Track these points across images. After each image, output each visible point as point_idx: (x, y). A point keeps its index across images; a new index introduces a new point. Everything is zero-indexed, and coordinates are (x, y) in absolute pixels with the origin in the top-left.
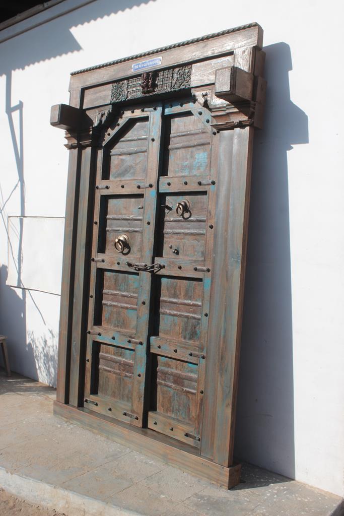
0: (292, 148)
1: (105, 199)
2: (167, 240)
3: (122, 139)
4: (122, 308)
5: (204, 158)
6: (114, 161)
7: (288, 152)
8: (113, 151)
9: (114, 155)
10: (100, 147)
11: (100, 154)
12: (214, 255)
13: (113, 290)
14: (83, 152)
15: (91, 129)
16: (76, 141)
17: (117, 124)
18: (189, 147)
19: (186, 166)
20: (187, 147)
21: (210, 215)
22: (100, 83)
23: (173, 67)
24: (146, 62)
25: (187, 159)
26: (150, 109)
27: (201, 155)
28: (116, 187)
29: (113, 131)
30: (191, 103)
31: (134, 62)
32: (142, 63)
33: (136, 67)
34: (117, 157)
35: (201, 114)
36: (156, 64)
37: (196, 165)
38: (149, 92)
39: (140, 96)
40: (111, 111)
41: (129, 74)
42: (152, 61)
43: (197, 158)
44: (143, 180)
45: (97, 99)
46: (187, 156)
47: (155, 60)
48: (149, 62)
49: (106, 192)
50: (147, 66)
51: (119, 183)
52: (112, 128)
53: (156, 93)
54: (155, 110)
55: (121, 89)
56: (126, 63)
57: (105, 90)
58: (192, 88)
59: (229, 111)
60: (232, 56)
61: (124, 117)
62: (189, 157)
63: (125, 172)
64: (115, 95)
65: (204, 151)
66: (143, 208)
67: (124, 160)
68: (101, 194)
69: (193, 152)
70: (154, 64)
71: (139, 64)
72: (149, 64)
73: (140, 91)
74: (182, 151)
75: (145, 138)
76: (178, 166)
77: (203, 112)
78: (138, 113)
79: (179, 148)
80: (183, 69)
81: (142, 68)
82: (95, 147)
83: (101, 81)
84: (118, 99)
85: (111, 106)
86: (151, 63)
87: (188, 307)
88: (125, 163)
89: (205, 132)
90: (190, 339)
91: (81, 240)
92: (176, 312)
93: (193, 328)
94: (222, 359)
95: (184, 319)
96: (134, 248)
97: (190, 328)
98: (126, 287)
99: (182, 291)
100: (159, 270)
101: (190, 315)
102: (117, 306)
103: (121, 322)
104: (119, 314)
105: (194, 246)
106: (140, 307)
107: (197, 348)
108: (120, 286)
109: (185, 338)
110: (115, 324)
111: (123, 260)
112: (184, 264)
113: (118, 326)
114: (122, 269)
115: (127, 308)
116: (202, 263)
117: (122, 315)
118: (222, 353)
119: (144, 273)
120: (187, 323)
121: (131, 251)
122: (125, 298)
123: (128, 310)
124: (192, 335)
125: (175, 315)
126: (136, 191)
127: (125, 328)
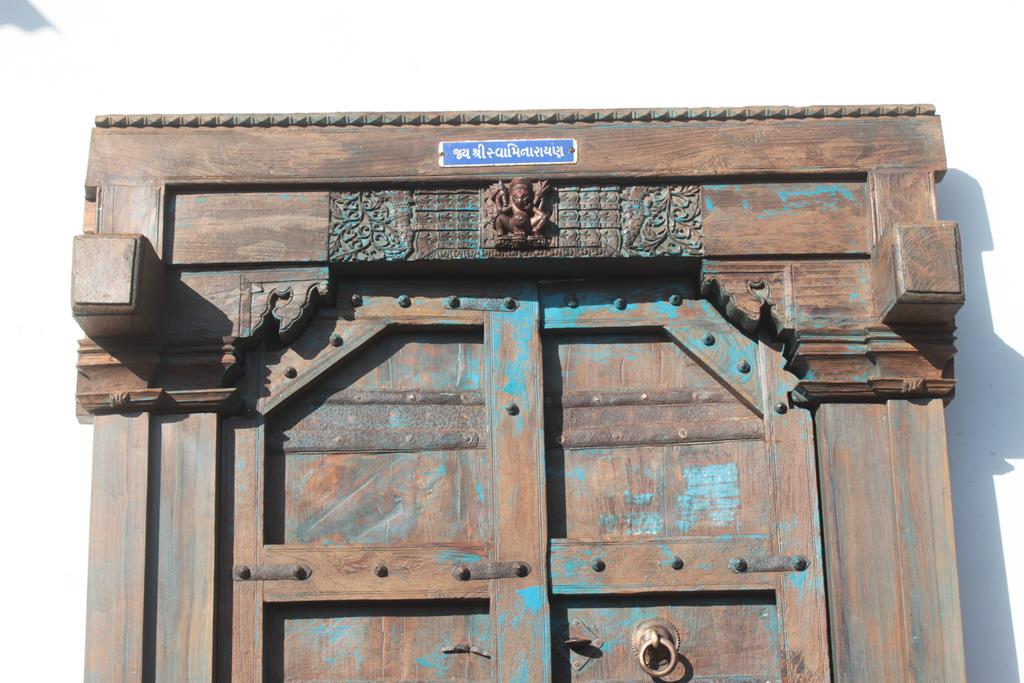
0: (1011, 468)
1: (276, 614)
3: (335, 397)
5: (724, 482)
6: (299, 475)
7: (996, 478)
8: (295, 436)
9: (294, 451)
10: (249, 417)
11: (249, 442)
14: (167, 429)
15: (227, 347)
16: (145, 383)
17: (333, 337)
18: (655, 442)
19: (647, 505)
20: (644, 443)
21: (801, 669)
22: (273, 180)
23: (622, 183)
24: (504, 146)
25: (647, 485)
26: (484, 303)
27: (707, 471)
28: (348, 573)
29: (309, 362)
30: (661, 304)
31: (445, 135)
32: (487, 146)
33: (459, 154)
34: (313, 458)
35: (710, 342)
36: (554, 158)
37: (690, 502)
38: (525, 246)
39: (479, 254)
40: (323, 287)
41: (423, 171)
42: (534, 145)
43: (691, 482)
44: (470, 549)
45: (256, 235)
46: (648, 473)
47: (548, 144)
48: (521, 146)
49: (292, 592)
50: (514, 158)
51: (364, 559)
52: (308, 353)
53: (556, 254)
54: (512, 306)
55: (379, 217)
56: (405, 131)
57: (292, 210)
58: (709, 258)
59: (881, 346)
60: (856, 186)
61: (364, 318)
62: (655, 477)
63: (362, 516)
64: (347, 237)
65: (725, 459)
66: (467, 650)
67: (354, 472)
68: (268, 600)
69: (669, 460)
70: (547, 158)
71: (471, 147)
72: (518, 153)
73: (476, 237)
74: (621, 454)
75: (456, 401)
76: (611, 503)
77: (719, 338)
78: (429, 309)
79: (610, 444)
80: (665, 193)
81: (487, 160)
82: (232, 415)
83: (277, 174)
84: (363, 249)
85: (326, 270)
86: (527, 152)
88: (356, 483)
89: (715, 400)
126: (447, 587)
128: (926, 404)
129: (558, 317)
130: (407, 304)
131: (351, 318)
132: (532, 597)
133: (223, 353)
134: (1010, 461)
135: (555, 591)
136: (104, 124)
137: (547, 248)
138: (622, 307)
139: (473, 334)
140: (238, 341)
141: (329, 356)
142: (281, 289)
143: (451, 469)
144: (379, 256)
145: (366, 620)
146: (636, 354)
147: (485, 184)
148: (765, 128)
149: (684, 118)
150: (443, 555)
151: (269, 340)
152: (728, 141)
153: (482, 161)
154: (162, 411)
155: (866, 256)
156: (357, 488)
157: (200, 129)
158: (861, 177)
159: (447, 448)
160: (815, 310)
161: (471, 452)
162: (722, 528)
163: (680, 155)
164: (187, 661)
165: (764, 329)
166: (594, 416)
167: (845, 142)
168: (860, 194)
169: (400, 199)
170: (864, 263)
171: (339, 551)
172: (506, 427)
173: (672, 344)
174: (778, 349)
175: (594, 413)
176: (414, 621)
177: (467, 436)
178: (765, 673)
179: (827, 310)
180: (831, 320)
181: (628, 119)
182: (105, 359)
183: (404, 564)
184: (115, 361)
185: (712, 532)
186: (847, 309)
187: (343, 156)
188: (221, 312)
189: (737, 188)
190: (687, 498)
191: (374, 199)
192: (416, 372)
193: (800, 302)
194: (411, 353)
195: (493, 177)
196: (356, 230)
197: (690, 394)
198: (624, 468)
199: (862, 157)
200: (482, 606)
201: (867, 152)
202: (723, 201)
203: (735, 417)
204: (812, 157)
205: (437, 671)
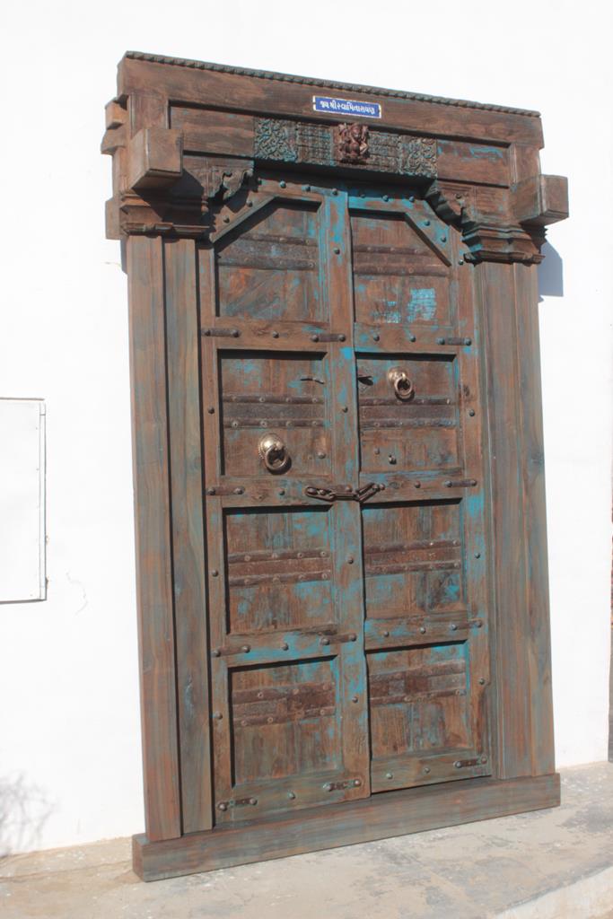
1: (223, 356)
2: (366, 438)
3: (243, 235)
4: (283, 581)
5: (429, 298)
6: (225, 278)
8: (223, 256)
9: (223, 264)
10: (207, 244)
11: (206, 258)
12: (495, 458)
13: (254, 549)
14: (168, 246)
15: (203, 202)
16: (161, 219)
17: (248, 202)
18: (397, 274)
19: (393, 307)
20: (392, 274)
21: (468, 394)
22: (227, 106)
23: (401, 132)
24: (345, 103)
25: (393, 297)
26: (323, 190)
27: (422, 291)
28: (259, 335)
29: (236, 215)
30: (404, 201)
31: (317, 93)
32: (337, 102)
33: (324, 104)
34: (234, 269)
35: (428, 224)
36: (370, 114)
37: (414, 308)
38: (355, 162)
39: (332, 163)
40: (250, 172)
41: (305, 113)
42: (360, 105)
43: (414, 297)
44: (318, 325)
45: (216, 137)
46: (393, 290)
47: (367, 105)
48: (354, 104)
49: (232, 345)
50: (351, 111)
51: (267, 328)
52: (235, 209)
53: (370, 168)
54: (336, 194)
55: (280, 135)
56: (294, 87)
57: (233, 124)
58: (439, 179)
59: (517, 235)
60: (503, 150)
61: (262, 192)
62: (397, 293)
63: (259, 304)
64: (264, 145)
65: (428, 286)
66: (311, 380)
67: (254, 278)
68: (220, 348)
69: (403, 285)
70: (366, 113)
71: (329, 101)
72: (353, 108)
73: (329, 153)
74: (382, 279)
75: (303, 243)
76: (377, 305)
77: (432, 222)
78: (297, 190)
79: (376, 273)
80: (419, 141)
81: (337, 110)
82: (202, 242)
83: (228, 102)
84: (272, 153)
85: (252, 162)
86: (357, 108)
87: (424, 552)
88: (255, 284)
89: (425, 254)
90: (432, 605)
91: (185, 450)
92: (402, 565)
93: (437, 584)
94: (531, 613)
95: (417, 573)
96: (298, 459)
97: (431, 586)
98: (287, 539)
99: (409, 527)
100: (372, 495)
101: (431, 564)
102: (270, 579)
103: (282, 611)
104: (274, 598)
105: (425, 447)
106: (343, 568)
107: (464, 614)
108: (272, 539)
109: (422, 606)
110: (267, 621)
111: (294, 484)
112: (427, 479)
113: (274, 623)
114: (293, 502)
115: (296, 580)
116: (458, 472)
117: (284, 597)
118: (530, 604)
119: (344, 503)
120: (424, 579)
121: (293, 466)
122: (290, 561)
123: (298, 584)
124: (436, 597)
125: (400, 571)
126: (308, 346)
127: (295, 622)
128: (530, 266)
129: (356, 202)
130: (284, 186)
131: (256, 191)
132: (347, 353)
133: (201, 205)
134: (543, 297)
135: (357, 350)
136: (129, 56)
137: (364, 164)
138: (387, 200)
139: (314, 207)
140: (209, 199)
141: (245, 212)
142: (228, 170)
143: (302, 280)
144: (281, 158)
145: (263, 360)
146: (388, 225)
147: (336, 124)
148: (467, 112)
149: (430, 101)
150: (306, 329)
151: (218, 202)
152: (450, 116)
153: (335, 110)
154: (170, 236)
155: (507, 187)
156: (255, 288)
158: (506, 145)
159: (300, 269)
160: (484, 213)
161: (312, 273)
162: (428, 322)
163: (428, 121)
164: (185, 380)
165: (457, 221)
166: (369, 258)
167: (502, 126)
168: (506, 155)
169: (291, 126)
170: (506, 190)
171: (255, 322)
172: (334, 260)
173: (405, 223)
174: (460, 231)
175: (368, 256)
176: (286, 362)
177: (311, 262)
178: (446, 396)
179: (490, 213)
180: (492, 219)
181: (405, 97)
182: (141, 202)
183: (287, 331)
184: (147, 204)
185: (423, 323)
186: (499, 214)
187: (264, 96)
188: (196, 181)
189: (452, 143)
190: (412, 305)
191: (277, 125)
192: (284, 225)
193: (479, 208)
194: (281, 212)
195: (340, 120)
196: (269, 141)
197: (413, 250)
198: (383, 287)
199: (510, 135)
200: (320, 356)
201: (511, 133)
202: (447, 149)
203: (436, 264)
204: (488, 132)
205: (297, 389)
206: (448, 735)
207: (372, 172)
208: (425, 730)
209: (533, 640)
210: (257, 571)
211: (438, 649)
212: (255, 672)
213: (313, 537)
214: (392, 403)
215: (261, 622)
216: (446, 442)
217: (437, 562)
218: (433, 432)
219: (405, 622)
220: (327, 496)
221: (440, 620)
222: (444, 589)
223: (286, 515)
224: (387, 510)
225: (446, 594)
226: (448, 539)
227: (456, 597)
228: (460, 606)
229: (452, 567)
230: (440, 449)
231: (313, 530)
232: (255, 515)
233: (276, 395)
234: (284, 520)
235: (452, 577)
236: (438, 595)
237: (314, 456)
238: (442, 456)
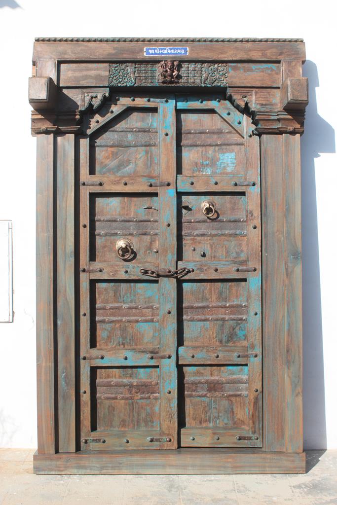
0: (319, 156)
1: (93, 196)
3: (111, 129)
4: (129, 321)
5: (231, 158)
6: (100, 154)
7: (316, 160)
8: (99, 141)
9: (98, 146)
10: (84, 136)
11: (84, 143)
12: (266, 254)
13: (112, 303)
14: (59, 139)
15: (78, 113)
16: (52, 125)
17: (110, 110)
18: (210, 145)
19: (207, 165)
20: (207, 145)
21: (252, 215)
22: (91, 60)
23: (203, 62)
24: (165, 49)
25: (207, 158)
26: (158, 100)
27: (226, 155)
28: (115, 184)
29: (103, 118)
30: (214, 102)
31: (146, 45)
32: (160, 49)
33: (151, 51)
34: (105, 148)
35: (229, 114)
36: (181, 53)
37: (221, 164)
38: (171, 82)
39: (157, 85)
40: (107, 94)
41: (139, 57)
42: (175, 49)
43: (221, 158)
44: (152, 177)
45: (86, 77)
46: (208, 155)
47: (179, 49)
48: (171, 49)
49: (98, 189)
50: (168, 53)
51: (120, 180)
52: (103, 116)
53: (181, 85)
54: (167, 101)
55: (125, 72)
56: (134, 44)
57: (97, 69)
58: (230, 87)
59: (282, 117)
60: (277, 65)
61: (120, 104)
62: (210, 156)
63: (120, 166)
64: (115, 78)
65: (231, 151)
66: (151, 208)
67: (117, 153)
68: (91, 192)
69: (215, 151)
70: (179, 53)
71: (154, 49)
72: (170, 52)
73: (156, 79)
74: (200, 149)
75: (149, 131)
76: (196, 164)
77: (232, 113)
78: (141, 102)
79: (196, 146)
80: (216, 66)
81: (160, 54)
82: (79, 135)
83: (92, 57)
84: (120, 82)
85: (108, 89)
86: (173, 51)
87: (223, 310)
88: (118, 156)
89: (230, 133)
90: (228, 341)
91: (65, 248)
92: (208, 317)
93: (231, 330)
94: (288, 351)
95: (218, 322)
96: (141, 253)
97: (228, 330)
98: (132, 298)
99: (213, 294)
100: (186, 274)
101: (227, 317)
102: (121, 321)
103: (128, 338)
104: (124, 330)
105: (226, 247)
106: (164, 316)
107: (245, 349)
108: (124, 297)
109: (221, 342)
110: (119, 342)
111: (134, 267)
112: (222, 266)
113: (123, 344)
114: (133, 278)
115: (137, 321)
116: (243, 263)
117: (130, 330)
118: (287, 346)
119: (166, 279)
120: (223, 325)
121: (137, 257)
122: (134, 311)
123: (139, 324)
124: (230, 337)
125: (206, 320)
126: (145, 189)
127: (136, 345)
128: (295, 135)
129: (181, 105)
130: (134, 100)
131: (116, 104)
132: (171, 192)
133: (76, 115)
134: (319, 154)
135: (178, 191)
136: (37, 40)
137: (178, 83)
138: (202, 102)
139: (154, 110)
140: (81, 111)
141: (109, 117)
142: (94, 95)
143: (147, 152)
144: (125, 85)
145: (120, 198)
146: (206, 117)
147: (159, 62)
148: (249, 45)
149: (223, 41)
150: (144, 180)
151: (90, 111)
152: (237, 49)
153: (158, 54)
154: (58, 133)
155: (279, 88)
156: (118, 158)
157: (68, 42)
158: (279, 62)
159: (146, 146)
160: (262, 105)
161: (153, 147)
162: (230, 172)
163: (222, 53)
164: (66, 210)
165: (246, 110)
166: (192, 137)
167: (274, 50)
168: (278, 67)
169: (132, 66)
170: (278, 90)
171: (112, 177)
172: (164, 140)
173: (217, 115)
174: (250, 117)
175: (192, 136)
176: (135, 199)
178: (241, 216)
179: (266, 105)
180: (267, 108)
181: (205, 41)
182: (40, 117)
183: (132, 181)
184: (43, 117)
185: (227, 174)
186: (272, 105)
187: (114, 52)
188: (75, 102)
189: (239, 65)
191: (123, 66)
192: (136, 122)
193: (258, 102)
194: (135, 116)
195: (162, 59)
196: (118, 76)
197: (222, 130)
198: (200, 153)
199: (280, 55)
200: (156, 195)
201: (281, 54)
202: (235, 69)
203: (235, 138)
204: (264, 55)
205: (142, 214)
206: (236, 420)
207: (183, 88)
208: (220, 415)
209: (288, 368)
210: (113, 315)
211: (230, 368)
212: (111, 370)
213: (149, 298)
214: (204, 221)
215: (115, 343)
216: (240, 245)
217: (231, 316)
218: (232, 238)
219: (205, 350)
220: (154, 275)
221: (228, 351)
222: (235, 332)
223: (132, 284)
224: (199, 284)
225: (237, 335)
226: (239, 303)
227: (244, 338)
228: (245, 343)
229: (241, 319)
230: (236, 248)
231: (149, 293)
232: (113, 284)
233: (127, 218)
234: (131, 287)
235: (241, 325)
236: (232, 337)
237: (151, 252)
238: (237, 253)
